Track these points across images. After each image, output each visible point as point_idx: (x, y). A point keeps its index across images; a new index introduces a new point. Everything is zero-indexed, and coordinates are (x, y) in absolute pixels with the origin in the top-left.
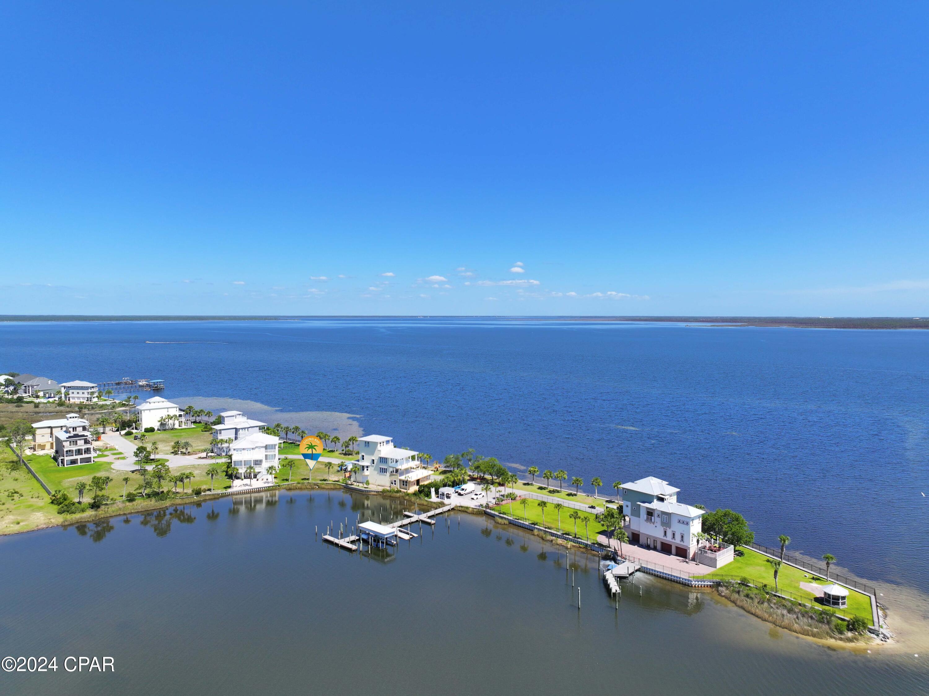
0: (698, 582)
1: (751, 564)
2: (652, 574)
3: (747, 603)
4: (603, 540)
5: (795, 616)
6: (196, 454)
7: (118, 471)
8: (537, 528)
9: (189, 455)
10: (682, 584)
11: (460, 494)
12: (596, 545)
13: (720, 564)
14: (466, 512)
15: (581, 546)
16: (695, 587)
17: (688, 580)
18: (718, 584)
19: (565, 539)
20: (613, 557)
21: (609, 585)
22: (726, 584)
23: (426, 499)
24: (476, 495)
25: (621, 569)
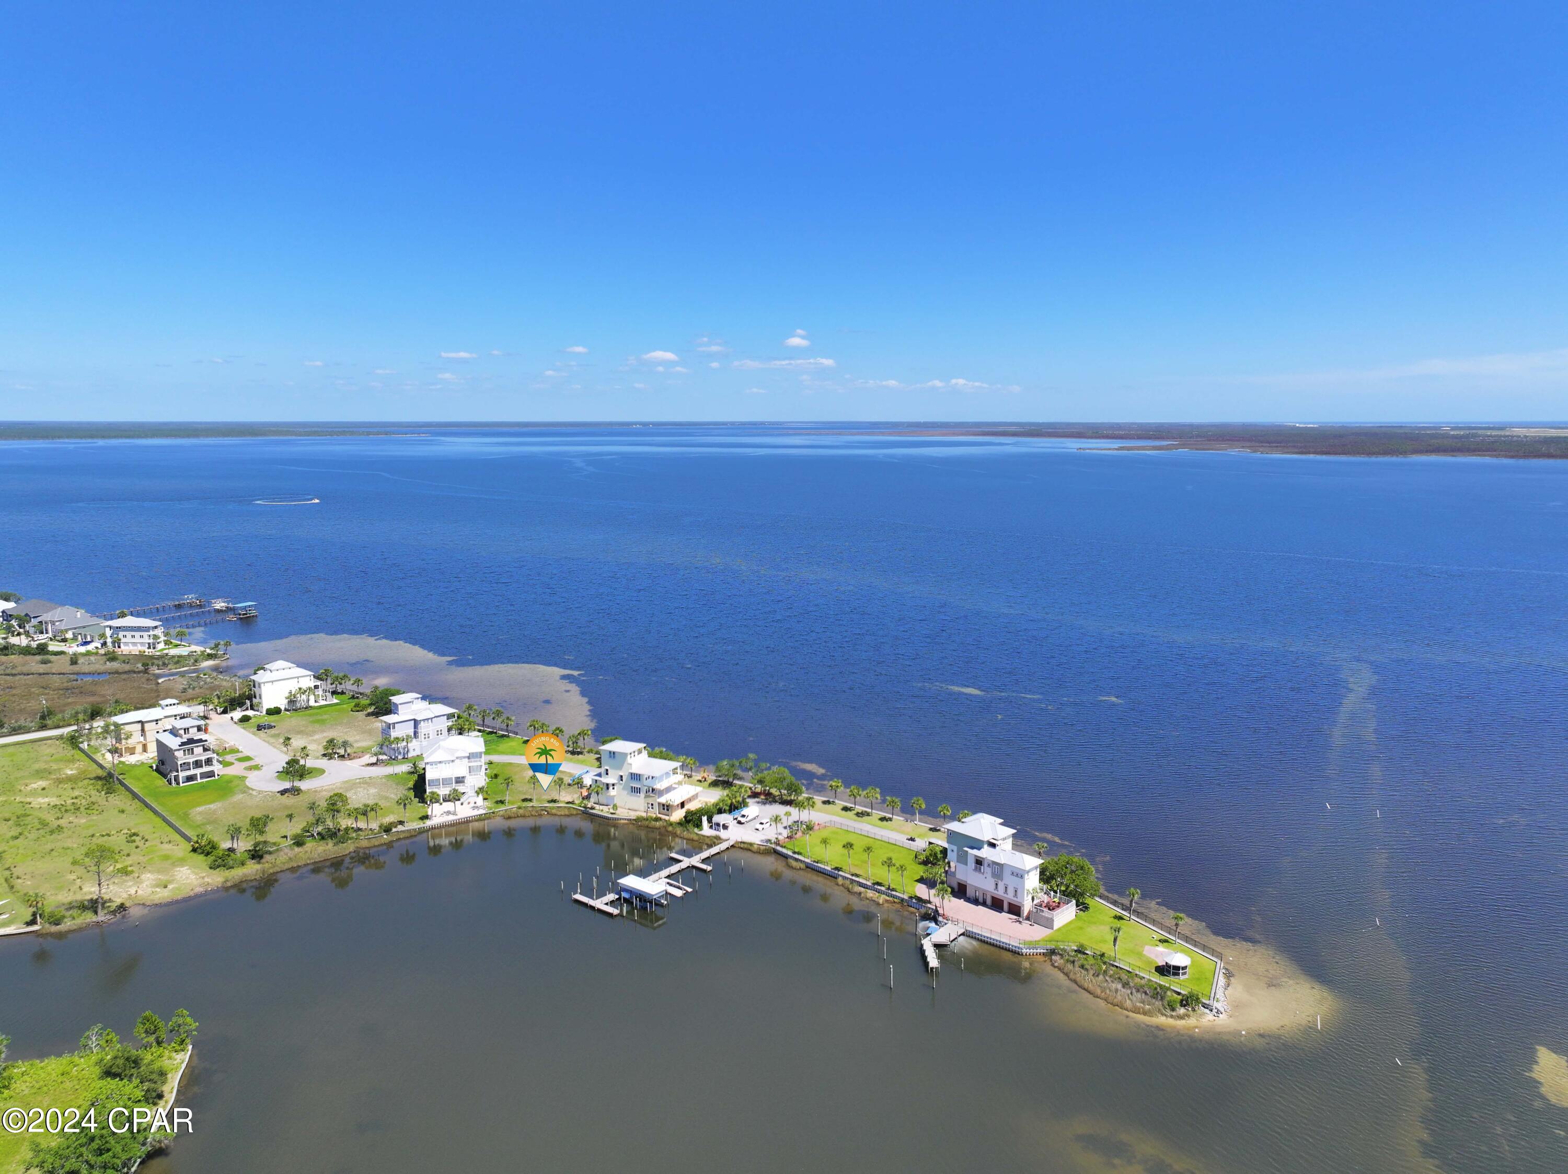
0: (1030, 949)
1: (1095, 923)
2: (978, 939)
3: (1079, 974)
4: (922, 891)
5: (1129, 992)
6: (360, 757)
7: (260, 792)
8: (841, 876)
9: (350, 759)
10: (1012, 951)
11: (740, 822)
12: (914, 901)
13: (1056, 926)
14: (750, 850)
15: (896, 900)
16: (1026, 955)
17: (1019, 948)
18: (1053, 952)
19: (876, 891)
20: (934, 917)
21: (926, 957)
22: (1061, 952)
23: (696, 830)
24: (762, 823)
25: (941, 934)
